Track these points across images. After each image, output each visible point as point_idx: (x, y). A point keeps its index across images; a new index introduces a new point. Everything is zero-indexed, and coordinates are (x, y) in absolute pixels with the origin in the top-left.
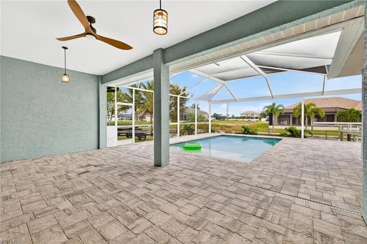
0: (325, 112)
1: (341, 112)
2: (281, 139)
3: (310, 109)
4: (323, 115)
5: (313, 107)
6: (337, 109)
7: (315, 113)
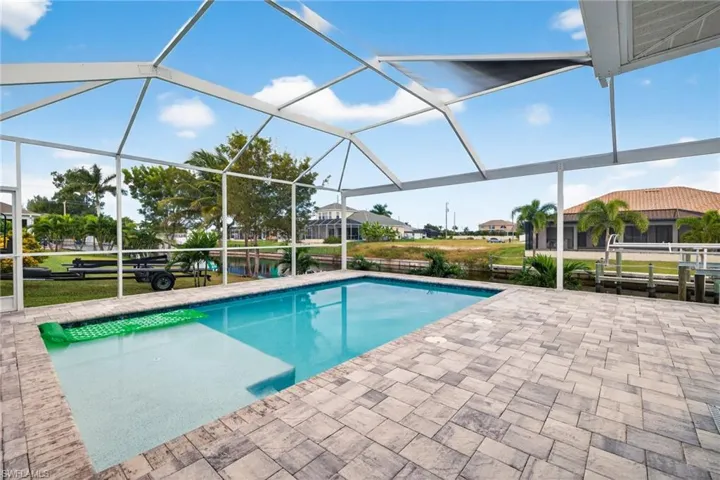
0: (650, 220)
1: (685, 221)
2: (500, 291)
3: (615, 215)
4: (644, 225)
5: (621, 209)
6: (678, 212)
7: (627, 222)
